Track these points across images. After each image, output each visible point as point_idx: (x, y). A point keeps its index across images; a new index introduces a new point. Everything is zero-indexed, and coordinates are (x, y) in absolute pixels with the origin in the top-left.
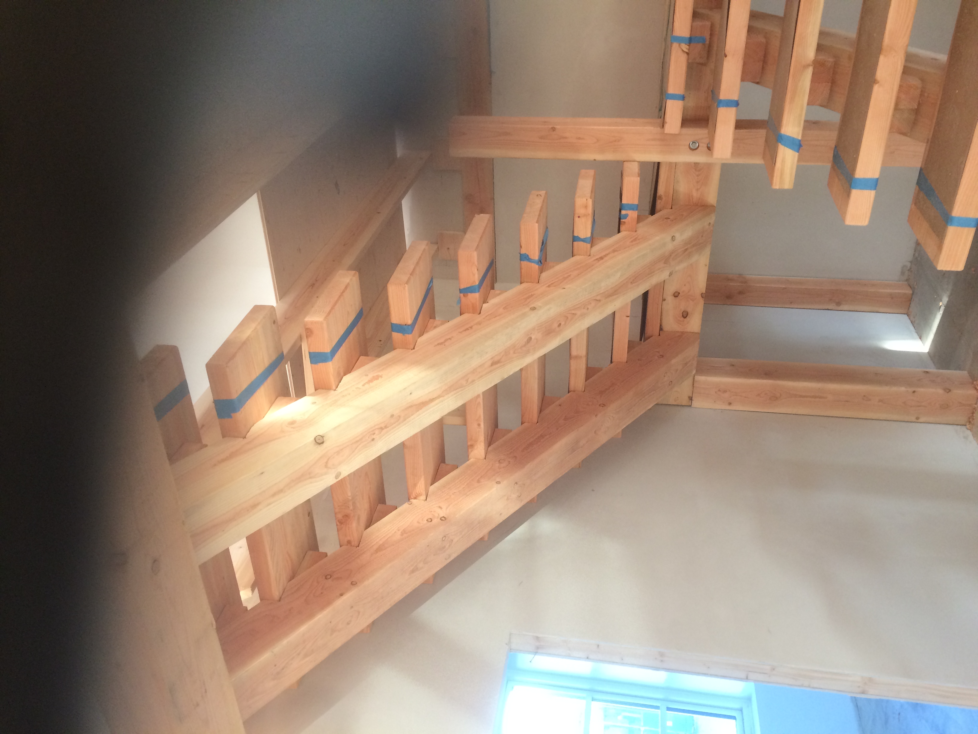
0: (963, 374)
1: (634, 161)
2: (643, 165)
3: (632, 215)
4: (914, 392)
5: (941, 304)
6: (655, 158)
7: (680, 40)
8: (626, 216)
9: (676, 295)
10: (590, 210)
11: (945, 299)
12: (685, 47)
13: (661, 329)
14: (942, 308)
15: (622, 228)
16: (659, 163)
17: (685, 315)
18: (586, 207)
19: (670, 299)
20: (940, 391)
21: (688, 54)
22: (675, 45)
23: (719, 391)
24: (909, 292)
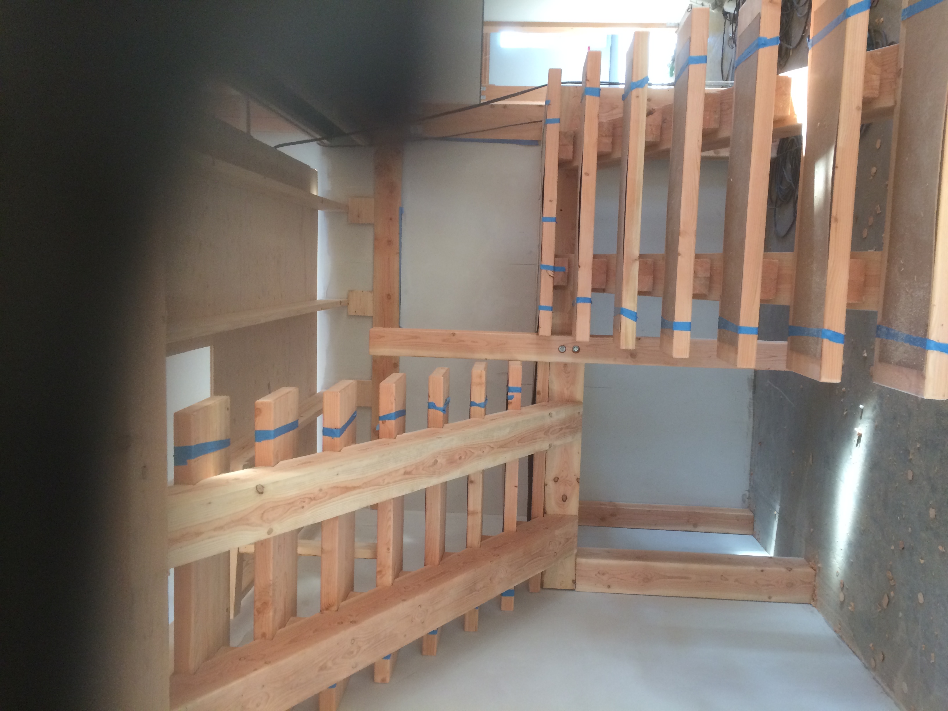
0: (801, 559)
1: (517, 360)
2: (525, 364)
3: (517, 397)
4: (762, 571)
5: (775, 513)
6: (533, 358)
7: (547, 267)
8: (512, 397)
9: (556, 480)
10: (484, 379)
11: (778, 508)
12: (551, 273)
13: (545, 512)
14: (777, 516)
15: (509, 407)
16: (537, 363)
17: (564, 499)
18: (481, 377)
19: (551, 483)
20: (783, 570)
21: (553, 277)
22: (544, 271)
23: (599, 573)
24: (751, 514)
